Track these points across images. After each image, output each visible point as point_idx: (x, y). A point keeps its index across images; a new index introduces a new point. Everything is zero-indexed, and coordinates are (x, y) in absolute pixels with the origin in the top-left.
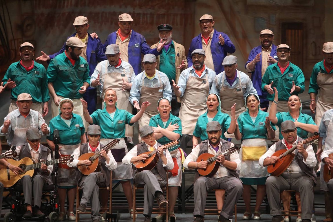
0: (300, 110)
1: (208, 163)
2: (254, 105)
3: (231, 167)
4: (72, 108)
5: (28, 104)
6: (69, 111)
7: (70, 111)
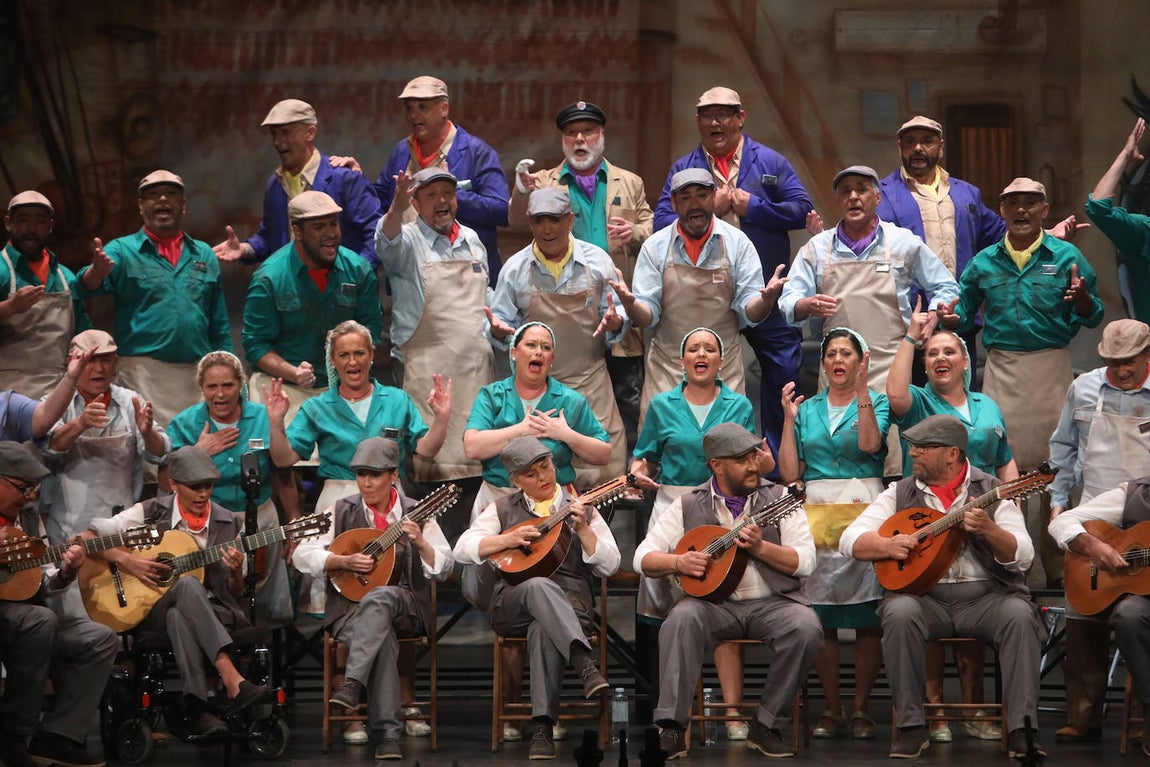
0: (964, 379)
1: (714, 557)
2: (843, 367)
3: (784, 564)
4: (236, 382)
5: (106, 366)
6: (227, 392)
7: (230, 392)
